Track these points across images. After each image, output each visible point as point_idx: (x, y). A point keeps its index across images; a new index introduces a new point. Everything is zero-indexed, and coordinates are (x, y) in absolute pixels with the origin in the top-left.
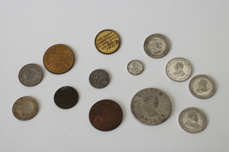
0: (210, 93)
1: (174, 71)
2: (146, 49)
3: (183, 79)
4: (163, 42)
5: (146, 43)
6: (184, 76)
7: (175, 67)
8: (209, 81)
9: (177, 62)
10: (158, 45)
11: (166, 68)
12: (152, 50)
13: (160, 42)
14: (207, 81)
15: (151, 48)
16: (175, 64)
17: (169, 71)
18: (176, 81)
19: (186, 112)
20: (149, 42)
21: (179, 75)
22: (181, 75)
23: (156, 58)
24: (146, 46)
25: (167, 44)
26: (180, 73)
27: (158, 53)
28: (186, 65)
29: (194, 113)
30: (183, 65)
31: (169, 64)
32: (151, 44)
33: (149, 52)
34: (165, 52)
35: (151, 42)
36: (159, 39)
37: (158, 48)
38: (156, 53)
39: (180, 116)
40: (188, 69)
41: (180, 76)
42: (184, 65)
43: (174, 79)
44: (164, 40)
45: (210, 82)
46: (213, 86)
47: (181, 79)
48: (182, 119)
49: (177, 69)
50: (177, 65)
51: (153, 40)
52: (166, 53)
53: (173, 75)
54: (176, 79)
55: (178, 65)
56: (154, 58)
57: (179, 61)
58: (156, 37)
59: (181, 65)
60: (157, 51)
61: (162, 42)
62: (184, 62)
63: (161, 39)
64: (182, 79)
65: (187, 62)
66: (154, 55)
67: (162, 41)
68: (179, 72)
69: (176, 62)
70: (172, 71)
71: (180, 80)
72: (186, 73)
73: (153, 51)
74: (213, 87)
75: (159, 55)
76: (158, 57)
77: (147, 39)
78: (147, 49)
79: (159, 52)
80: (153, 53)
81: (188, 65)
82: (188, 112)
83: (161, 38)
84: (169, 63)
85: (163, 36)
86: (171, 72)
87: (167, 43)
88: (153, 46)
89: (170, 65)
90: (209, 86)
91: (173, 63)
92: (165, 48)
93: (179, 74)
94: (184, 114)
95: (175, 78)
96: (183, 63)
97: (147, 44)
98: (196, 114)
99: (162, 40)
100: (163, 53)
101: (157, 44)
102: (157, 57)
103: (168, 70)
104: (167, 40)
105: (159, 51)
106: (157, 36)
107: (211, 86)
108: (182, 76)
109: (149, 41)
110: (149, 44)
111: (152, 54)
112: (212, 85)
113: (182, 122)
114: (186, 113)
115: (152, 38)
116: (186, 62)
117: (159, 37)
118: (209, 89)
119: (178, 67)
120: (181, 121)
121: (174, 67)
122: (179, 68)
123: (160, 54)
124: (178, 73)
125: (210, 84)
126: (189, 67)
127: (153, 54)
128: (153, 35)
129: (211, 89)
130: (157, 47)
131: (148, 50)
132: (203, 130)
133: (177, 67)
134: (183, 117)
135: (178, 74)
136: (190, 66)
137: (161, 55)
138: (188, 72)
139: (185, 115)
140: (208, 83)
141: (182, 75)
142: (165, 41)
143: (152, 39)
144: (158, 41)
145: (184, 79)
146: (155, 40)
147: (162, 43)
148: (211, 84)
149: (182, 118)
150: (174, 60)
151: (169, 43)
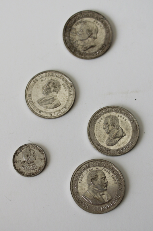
0: (132, 138)
1: (41, 95)
2: (68, 40)
3: (56, 113)
4: (101, 26)
5: (68, 28)
6: (58, 108)
7: (43, 88)
8: (120, 115)
9: (50, 79)
10: (90, 33)
11: (27, 89)
12: (79, 42)
13: (95, 27)
14: (117, 116)
15: (77, 38)
16: (45, 83)
17: (30, 95)
18: (41, 116)
19: (85, 170)
20: (74, 26)
21: (49, 106)
22: (53, 105)
23: (86, 59)
24: (67, 34)
25: (108, 32)
26: (51, 102)
27: (90, 49)
28: (66, 86)
29: (100, 170)
30: (60, 86)
31: (32, 82)
32: (77, 30)
33: (73, 47)
34: (103, 46)
35: (78, 27)
36: (92, 20)
37: (90, 39)
38: (87, 49)
39: (72, 179)
40: (68, 94)
41: (50, 108)
42: (62, 87)
43: (38, 112)
44: (102, 22)
45: (123, 116)
46: (131, 121)
47: (51, 114)
48: (77, 187)
49: (47, 94)
50: (48, 85)
51: (80, 22)
52: (106, 48)
53: (37, 105)
54: (42, 114)
55: (51, 85)
56: (82, 58)
57: (53, 78)
58: (88, 16)
59: (56, 86)
60: (88, 46)
61: (98, 26)
62: (63, 79)
63: (96, 21)
64: (53, 115)
65: (68, 80)
66: (83, 53)
67: (99, 24)
68: (49, 99)
69: (47, 79)
70: (37, 96)
71: (49, 115)
72: (63, 103)
73: (80, 45)
74: (132, 123)
75: (91, 52)
76: (91, 56)
77: (70, 20)
78: (70, 40)
79: (92, 47)
80: (80, 48)
81: (70, 86)
82: (88, 170)
83: (97, 19)
84: (34, 79)
85: (100, 15)
86: (35, 99)
87: (108, 29)
88: (81, 34)
89: (35, 83)
90: (125, 122)
91: (42, 81)
92: (104, 38)
93: (49, 103)
94: (81, 174)
95: (41, 111)
96: (61, 82)
97: (70, 31)
98: (104, 172)
99: (99, 22)
100: (100, 49)
101: (89, 31)
102: (87, 57)
103: (29, 93)
104: (109, 23)
105: (92, 44)
106: (89, 14)
107: (128, 121)
108: (54, 108)
109: (72, 25)
110: (73, 31)
111: (79, 51)
112: (129, 119)
113: (78, 192)
114: (84, 173)
115: (78, 19)
116: (66, 81)
117: (93, 17)
118: (127, 129)
119: (50, 88)
120: (75, 191)
121: (41, 88)
122: (51, 92)
123: (94, 51)
124: (47, 100)
125: (123, 118)
126: (70, 91)
127: (81, 50)
128: (81, 13)
129: (131, 128)
130: (89, 37)
131: (72, 42)
132: (119, 205)
133: (47, 90)
134: (79, 181)
135: (47, 102)
136: (73, 88)
137: (96, 52)
138: (68, 100)
139: (81, 176)
140: (119, 118)
141: (56, 106)
142: (105, 25)
143: (80, 20)
144: (90, 24)
145: (56, 115)
146: (85, 22)
147: (99, 28)
148: (126, 118)
149: (77, 184)
150: (44, 75)
151: (111, 29)
